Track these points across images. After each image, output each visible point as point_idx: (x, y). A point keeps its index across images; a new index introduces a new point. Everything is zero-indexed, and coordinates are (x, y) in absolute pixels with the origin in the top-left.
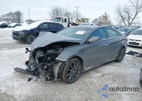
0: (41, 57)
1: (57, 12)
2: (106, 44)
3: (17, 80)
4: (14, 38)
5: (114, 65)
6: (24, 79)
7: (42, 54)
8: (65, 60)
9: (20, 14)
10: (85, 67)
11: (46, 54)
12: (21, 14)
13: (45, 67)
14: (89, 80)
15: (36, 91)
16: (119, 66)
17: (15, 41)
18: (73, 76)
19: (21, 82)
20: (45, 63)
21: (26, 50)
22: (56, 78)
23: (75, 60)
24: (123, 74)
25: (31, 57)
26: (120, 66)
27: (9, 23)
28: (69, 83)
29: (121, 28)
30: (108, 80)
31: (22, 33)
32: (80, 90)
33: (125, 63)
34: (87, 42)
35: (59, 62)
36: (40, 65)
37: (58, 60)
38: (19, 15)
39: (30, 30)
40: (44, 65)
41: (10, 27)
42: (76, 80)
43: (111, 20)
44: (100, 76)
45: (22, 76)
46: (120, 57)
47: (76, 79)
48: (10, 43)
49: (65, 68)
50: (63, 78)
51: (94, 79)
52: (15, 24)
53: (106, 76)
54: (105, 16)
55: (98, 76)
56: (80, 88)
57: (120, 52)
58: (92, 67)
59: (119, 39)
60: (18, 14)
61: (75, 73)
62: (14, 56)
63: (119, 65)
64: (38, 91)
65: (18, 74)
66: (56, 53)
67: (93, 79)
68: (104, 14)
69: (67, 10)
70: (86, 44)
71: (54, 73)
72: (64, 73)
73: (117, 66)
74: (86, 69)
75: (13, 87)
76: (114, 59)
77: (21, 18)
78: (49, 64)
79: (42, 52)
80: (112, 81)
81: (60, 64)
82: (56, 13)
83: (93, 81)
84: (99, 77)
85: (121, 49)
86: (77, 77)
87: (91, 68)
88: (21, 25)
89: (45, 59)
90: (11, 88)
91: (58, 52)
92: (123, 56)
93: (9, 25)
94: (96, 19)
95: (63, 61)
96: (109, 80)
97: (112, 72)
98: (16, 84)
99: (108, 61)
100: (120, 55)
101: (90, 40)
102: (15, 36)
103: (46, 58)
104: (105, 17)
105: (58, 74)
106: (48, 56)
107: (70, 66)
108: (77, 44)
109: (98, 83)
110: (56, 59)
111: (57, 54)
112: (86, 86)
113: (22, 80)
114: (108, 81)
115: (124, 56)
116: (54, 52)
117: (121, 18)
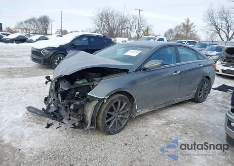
0: (65, 90)
1: (107, 18)
2: (176, 72)
3: (29, 126)
4: (34, 60)
5: (189, 108)
6: (41, 123)
7: (67, 86)
8: (103, 97)
9: (47, 21)
10: (138, 110)
11: (73, 87)
12: (49, 21)
13: (72, 107)
14: (144, 129)
15: (56, 144)
16: (197, 109)
17: (35, 64)
18: (116, 122)
19: (34, 129)
20: (72, 101)
21: (46, 80)
22: (89, 125)
23: (119, 97)
24: (202, 122)
25: (52, 90)
26: (199, 109)
27: (30, 35)
28: (109, 133)
29: (212, 45)
30: (174, 131)
31: (46, 51)
32: (126, 144)
33: (210, 104)
34: (141, 69)
35: (93, 100)
36: (64, 104)
37: (91, 96)
38: (45, 23)
39: (58, 46)
40: (70, 104)
41: (31, 41)
42: (122, 129)
43: (196, 32)
44: (162, 124)
45: (38, 119)
46: (200, 94)
47: (121, 127)
48: (28, 68)
49: (103, 110)
50: (99, 125)
51: (151, 129)
52: (38, 36)
53: (172, 125)
54: (186, 24)
55: (160, 124)
56: (126, 142)
57: (201, 86)
58: (150, 109)
59: (200, 65)
60: (45, 21)
61: (120, 117)
62: (30, 89)
63: (198, 107)
64: (60, 144)
65: (32, 117)
66: (89, 85)
67: (149, 129)
68: (185, 22)
69: (122, 15)
70: (140, 72)
71: (86, 116)
72: (101, 117)
73: (194, 109)
74: (139, 112)
75: (22, 136)
76: (190, 97)
77: (49, 27)
78: (78, 103)
79: (67, 83)
80: (181, 132)
81: (95, 103)
82: (105, 20)
83: (150, 131)
84: (160, 126)
85: (203, 82)
86: (123, 125)
87: (149, 111)
88: (47, 39)
89: (71, 94)
90: (19, 137)
91: (92, 84)
92: (207, 92)
93: (30, 39)
94: (171, 30)
95: (99, 99)
96: (177, 131)
97: (184, 119)
98: (27, 132)
99: (180, 100)
100: (201, 90)
101: (146, 66)
102: (35, 57)
103: (72, 92)
104: (187, 27)
105: (92, 118)
106: (76, 89)
107: (112, 107)
108: (125, 71)
109: (157, 136)
110: (88, 94)
111: (91, 87)
112: (137, 139)
113: (37, 125)
114: (174, 134)
115: (209, 92)
116: (86, 83)
117: (214, 28)
